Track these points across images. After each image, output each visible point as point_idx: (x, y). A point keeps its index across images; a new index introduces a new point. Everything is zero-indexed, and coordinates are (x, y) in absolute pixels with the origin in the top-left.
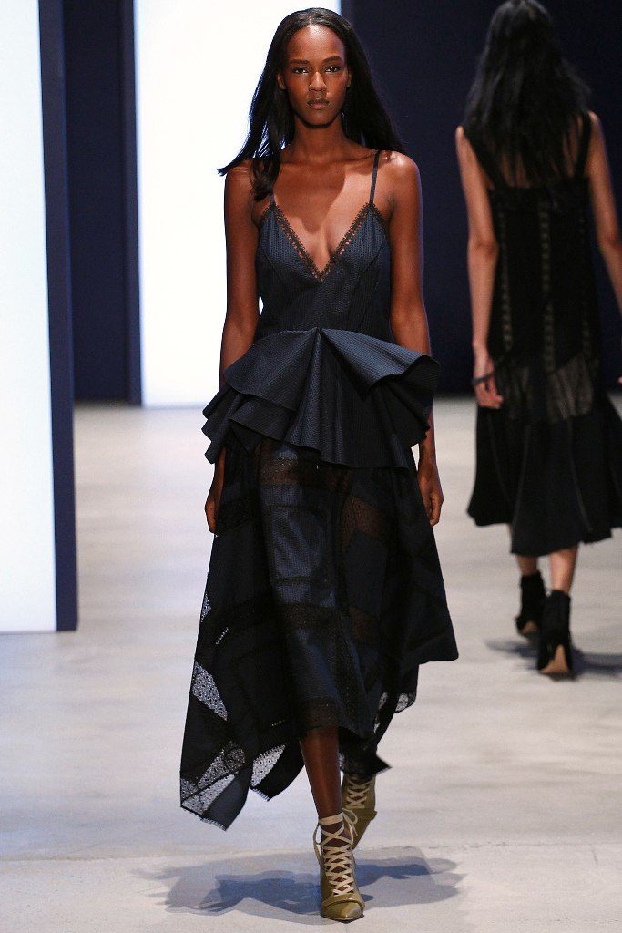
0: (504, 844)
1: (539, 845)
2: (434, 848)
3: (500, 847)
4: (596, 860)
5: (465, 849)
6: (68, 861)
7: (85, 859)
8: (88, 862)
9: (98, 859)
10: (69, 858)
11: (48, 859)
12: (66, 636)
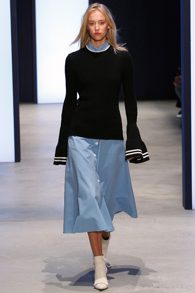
4: (155, 221)
8: (23, 222)
10: (18, 221)
12: (18, 163)
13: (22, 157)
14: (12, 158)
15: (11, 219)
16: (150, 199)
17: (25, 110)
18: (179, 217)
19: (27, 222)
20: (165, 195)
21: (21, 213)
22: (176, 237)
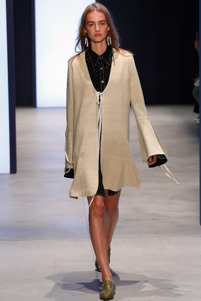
0: (141, 237)
1: (152, 237)
2: (121, 238)
3: (140, 238)
4: (168, 241)
5: (130, 238)
6: (13, 241)
7: (18, 241)
8: (19, 241)
9: (22, 240)
10: (13, 240)
11: (7, 240)
12: (13, 175)
13: (18, 168)
14: (8, 169)
15: (5, 238)
16: (163, 216)
17: (22, 115)
18: (196, 236)
19: (22, 241)
20: (179, 212)
21: (17, 231)
22: (192, 260)
